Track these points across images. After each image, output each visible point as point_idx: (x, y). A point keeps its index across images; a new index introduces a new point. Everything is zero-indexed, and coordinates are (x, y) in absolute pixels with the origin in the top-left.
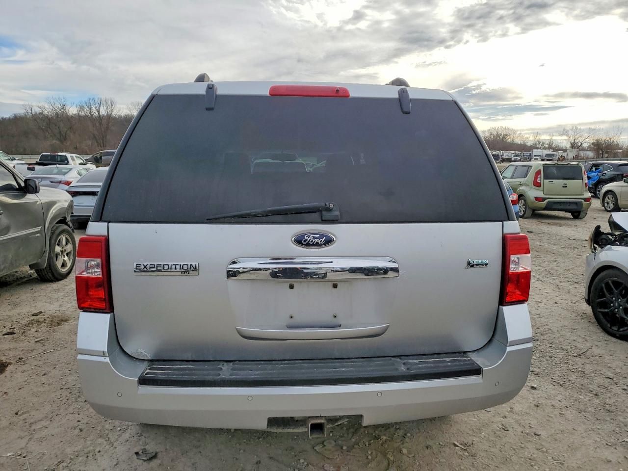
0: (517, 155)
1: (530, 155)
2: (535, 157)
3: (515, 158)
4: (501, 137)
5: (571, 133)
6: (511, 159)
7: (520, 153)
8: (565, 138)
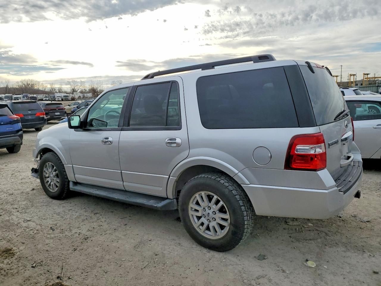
0: (46, 97)
1: (54, 97)
2: (58, 98)
3: (45, 98)
4: (30, 86)
5: (72, 83)
6: (43, 99)
7: (47, 95)
8: (69, 86)
